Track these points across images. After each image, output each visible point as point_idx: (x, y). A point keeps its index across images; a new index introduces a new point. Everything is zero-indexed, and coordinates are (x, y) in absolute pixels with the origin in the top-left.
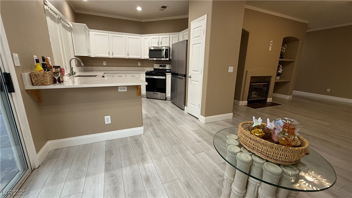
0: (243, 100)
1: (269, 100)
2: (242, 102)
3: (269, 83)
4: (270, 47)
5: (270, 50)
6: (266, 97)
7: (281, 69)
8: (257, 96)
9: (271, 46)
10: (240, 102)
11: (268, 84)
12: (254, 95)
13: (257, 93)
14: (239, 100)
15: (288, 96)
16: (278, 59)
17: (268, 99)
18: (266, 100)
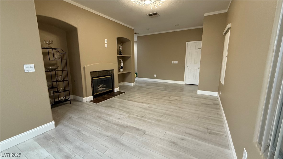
0: (87, 96)
1: (117, 90)
2: (86, 98)
3: (113, 75)
4: (106, 45)
5: (106, 46)
6: (113, 88)
7: (122, 63)
8: (105, 88)
9: (106, 43)
10: (84, 98)
11: (112, 77)
12: (101, 88)
13: (105, 86)
14: (83, 97)
15: (132, 83)
16: (116, 55)
17: (115, 89)
18: (113, 91)
